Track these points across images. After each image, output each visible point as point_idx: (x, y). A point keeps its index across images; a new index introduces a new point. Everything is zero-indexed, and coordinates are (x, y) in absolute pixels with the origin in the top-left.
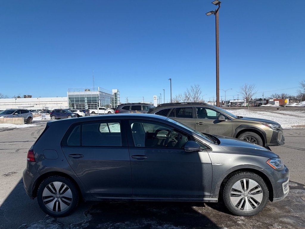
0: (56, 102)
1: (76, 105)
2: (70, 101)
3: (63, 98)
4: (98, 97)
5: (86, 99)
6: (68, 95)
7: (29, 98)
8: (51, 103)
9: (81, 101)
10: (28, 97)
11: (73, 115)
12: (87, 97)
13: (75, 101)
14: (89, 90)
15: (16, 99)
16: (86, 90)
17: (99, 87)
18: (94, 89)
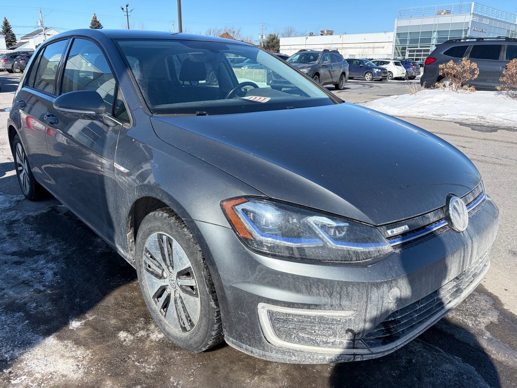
0: (372, 45)
1: (410, 51)
2: (399, 42)
3: (388, 33)
4: (466, 31)
5: (435, 35)
6: (396, 27)
7: (329, 37)
8: (363, 45)
9: (423, 41)
10: (327, 35)
11: (376, 71)
12: (438, 32)
13: (408, 42)
14: (448, 12)
15: (307, 38)
16: (439, 14)
17: (473, 3)
18: (460, 10)
